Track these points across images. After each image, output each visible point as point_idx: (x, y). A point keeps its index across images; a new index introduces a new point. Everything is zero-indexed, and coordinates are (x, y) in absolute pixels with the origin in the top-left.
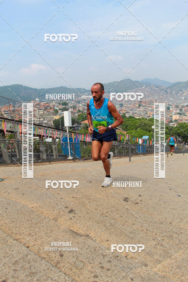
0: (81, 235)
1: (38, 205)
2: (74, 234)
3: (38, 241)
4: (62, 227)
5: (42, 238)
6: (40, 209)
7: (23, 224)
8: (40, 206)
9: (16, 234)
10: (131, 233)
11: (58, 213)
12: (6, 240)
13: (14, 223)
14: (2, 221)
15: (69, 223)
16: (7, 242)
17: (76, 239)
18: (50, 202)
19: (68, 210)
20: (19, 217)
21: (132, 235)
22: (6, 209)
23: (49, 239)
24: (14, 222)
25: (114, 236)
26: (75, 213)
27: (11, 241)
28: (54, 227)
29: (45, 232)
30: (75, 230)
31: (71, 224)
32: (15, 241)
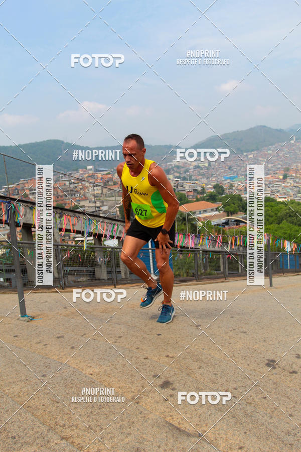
0: (189, 435)
1: (103, 370)
2: (174, 432)
3: (106, 442)
4: (151, 416)
5: (114, 437)
6: (105, 378)
7: (76, 408)
8: (105, 371)
9: (64, 426)
10: (289, 434)
11: (140, 388)
12: (46, 439)
13: (59, 405)
14: (37, 399)
15: (162, 408)
16: (48, 442)
17: (180, 443)
18: (124, 365)
19: (160, 382)
20: (68, 394)
21: (290, 439)
22: (43, 376)
23: (126, 440)
24: (58, 403)
25: (255, 440)
26: (173, 389)
27: (56, 441)
28: (136, 415)
29: (119, 425)
30: (175, 423)
31: (167, 410)
32: (64, 441)
